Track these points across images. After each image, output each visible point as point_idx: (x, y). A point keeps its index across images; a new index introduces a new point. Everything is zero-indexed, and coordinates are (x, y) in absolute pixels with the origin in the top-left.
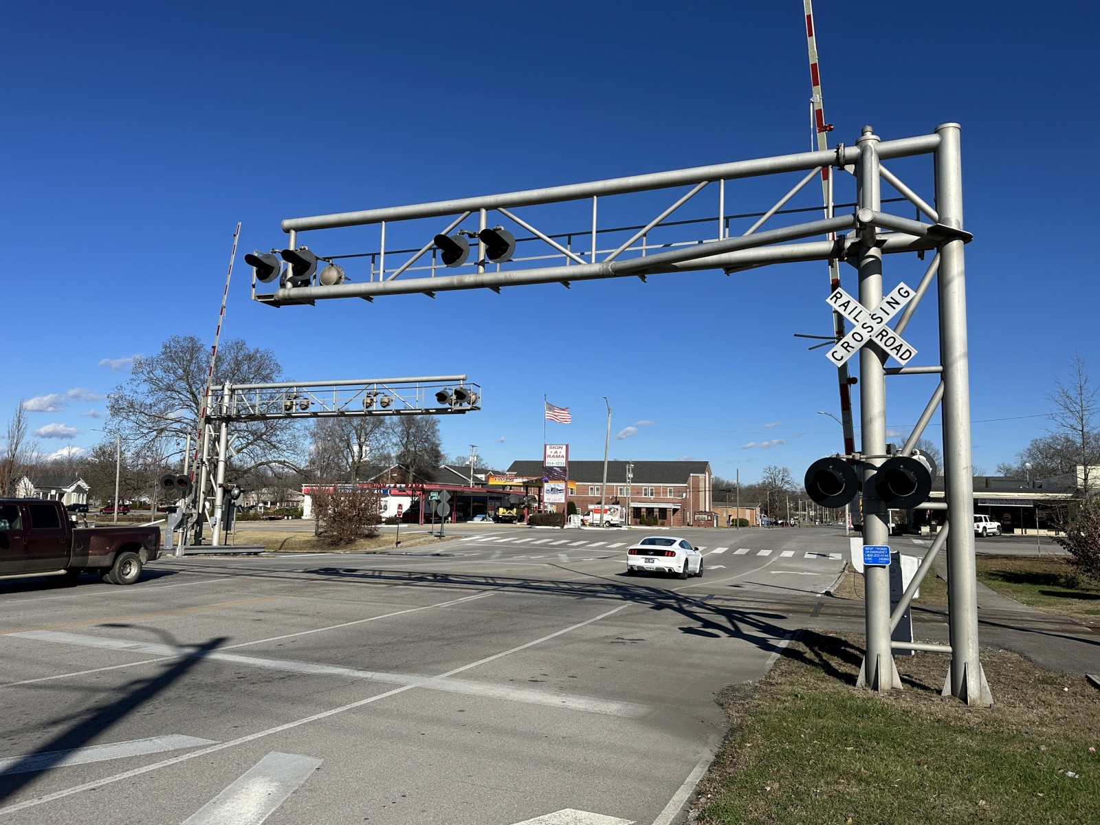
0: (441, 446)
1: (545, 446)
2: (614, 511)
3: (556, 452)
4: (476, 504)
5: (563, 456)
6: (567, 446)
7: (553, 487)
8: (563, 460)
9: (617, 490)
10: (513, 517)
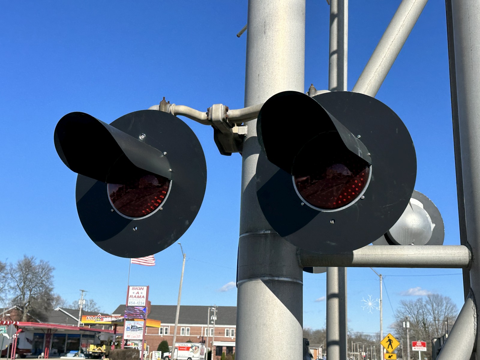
0: (54, 290)
1: (129, 287)
2: (196, 349)
3: (138, 293)
4: (70, 341)
5: (143, 297)
6: (148, 288)
7: (133, 325)
8: (144, 300)
9: (204, 330)
10: (102, 353)
